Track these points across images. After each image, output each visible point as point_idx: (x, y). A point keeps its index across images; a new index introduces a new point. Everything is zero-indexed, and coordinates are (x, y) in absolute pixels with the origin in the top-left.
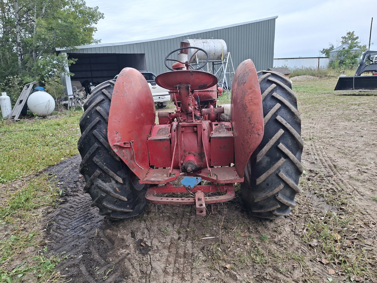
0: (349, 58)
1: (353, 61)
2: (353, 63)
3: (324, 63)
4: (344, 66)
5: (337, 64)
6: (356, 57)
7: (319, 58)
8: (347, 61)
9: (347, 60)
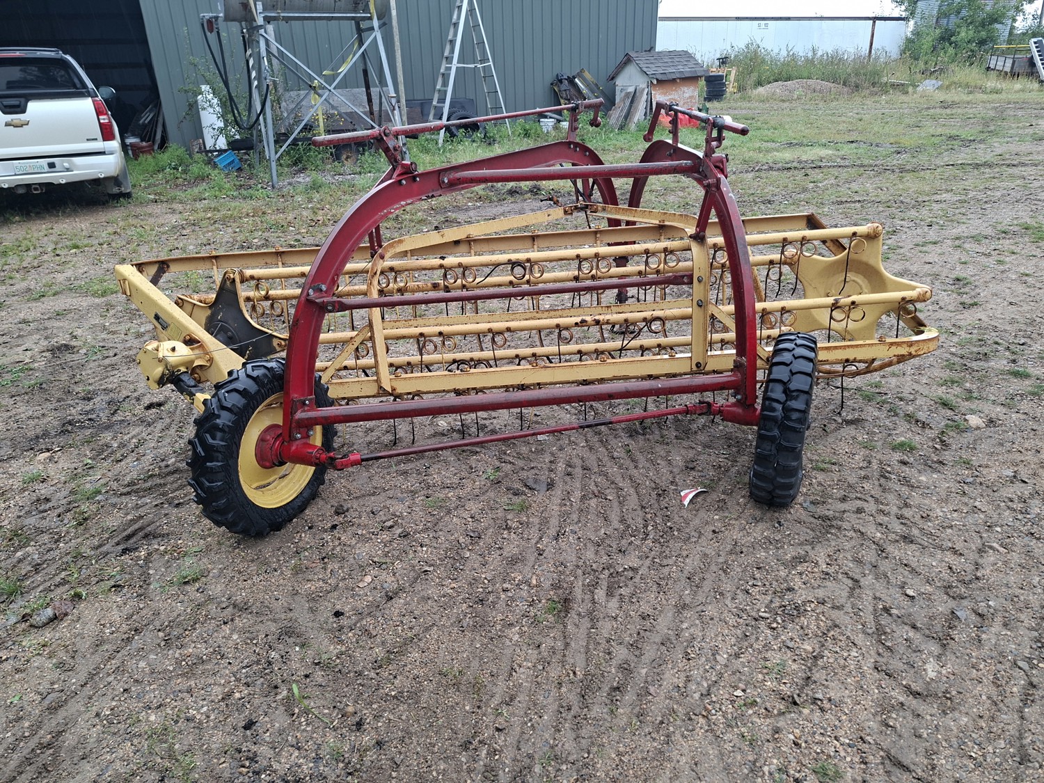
0: (971, 23)
1: (983, 34)
2: (982, 43)
3: (891, 38)
4: (951, 51)
5: (927, 42)
6: (996, 21)
7: (875, 19)
8: (963, 34)
9: (964, 29)
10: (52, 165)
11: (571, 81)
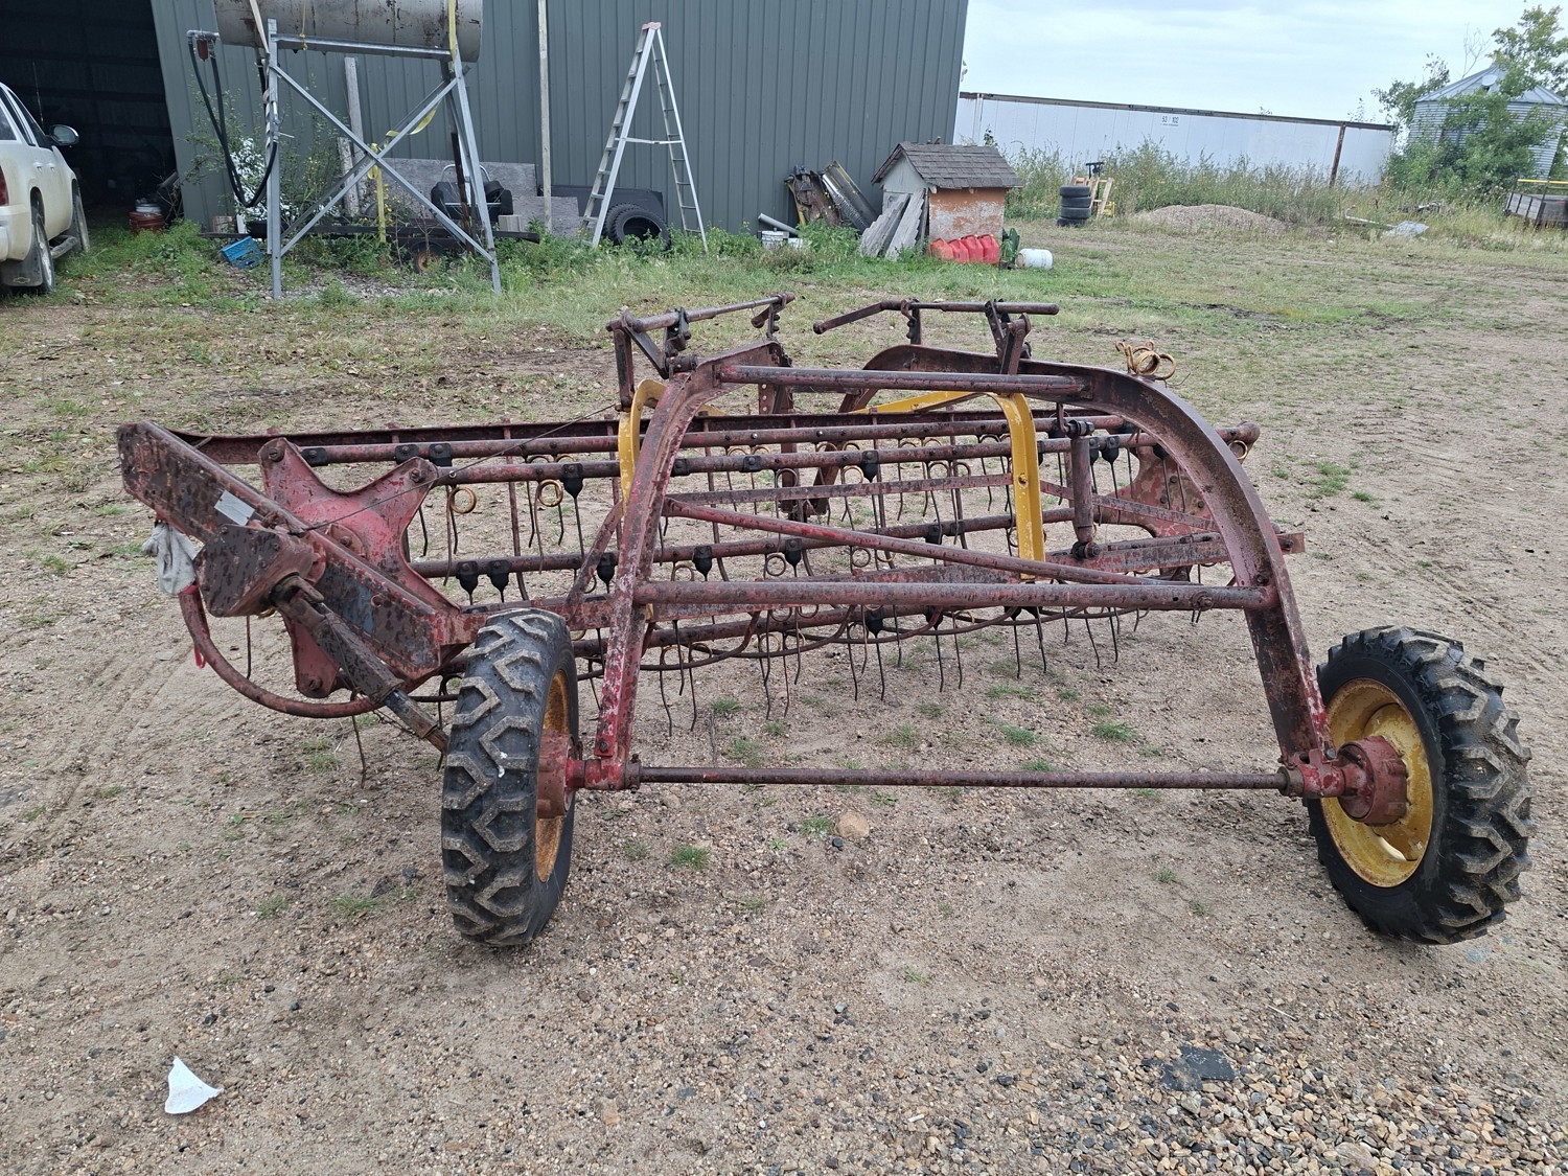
0: (1492, 142)
1: (1509, 158)
3: (1368, 154)
6: (1529, 141)
7: (1344, 125)
8: (1476, 156)
9: (1479, 149)
11: (816, 179)
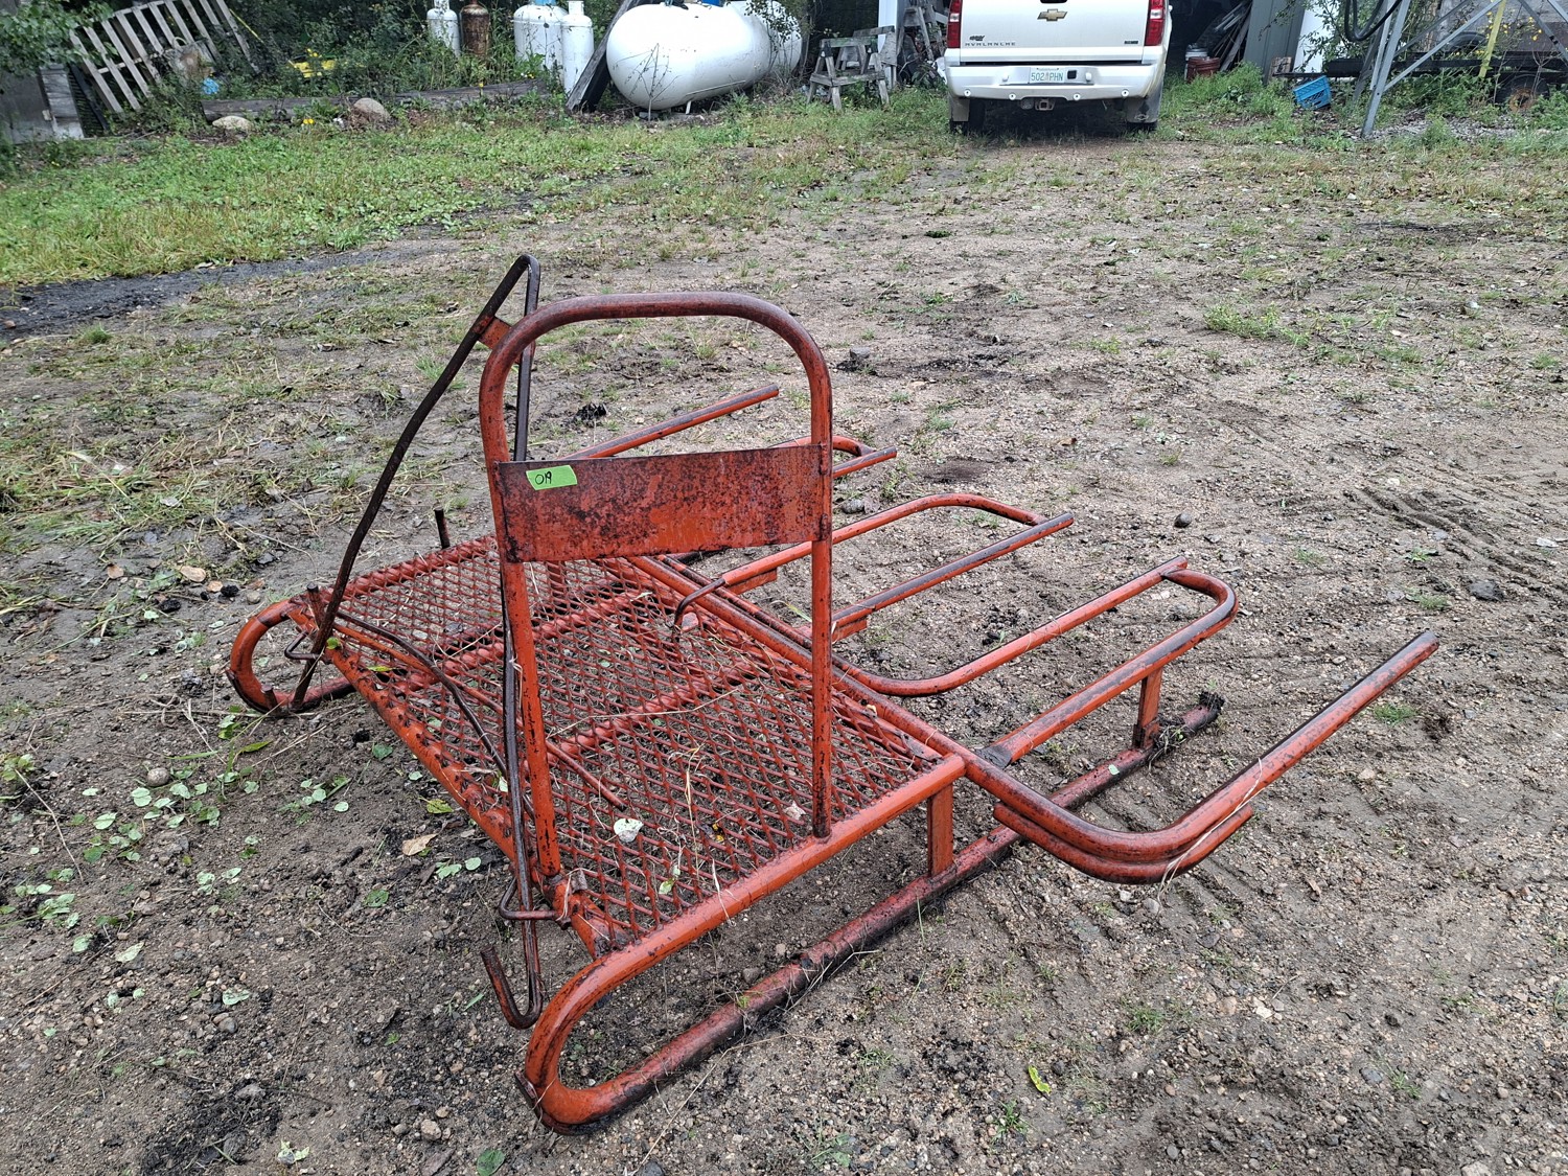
10: (1072, 75)
